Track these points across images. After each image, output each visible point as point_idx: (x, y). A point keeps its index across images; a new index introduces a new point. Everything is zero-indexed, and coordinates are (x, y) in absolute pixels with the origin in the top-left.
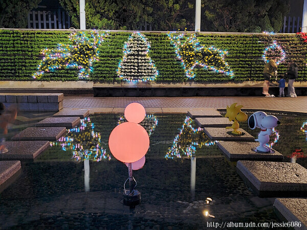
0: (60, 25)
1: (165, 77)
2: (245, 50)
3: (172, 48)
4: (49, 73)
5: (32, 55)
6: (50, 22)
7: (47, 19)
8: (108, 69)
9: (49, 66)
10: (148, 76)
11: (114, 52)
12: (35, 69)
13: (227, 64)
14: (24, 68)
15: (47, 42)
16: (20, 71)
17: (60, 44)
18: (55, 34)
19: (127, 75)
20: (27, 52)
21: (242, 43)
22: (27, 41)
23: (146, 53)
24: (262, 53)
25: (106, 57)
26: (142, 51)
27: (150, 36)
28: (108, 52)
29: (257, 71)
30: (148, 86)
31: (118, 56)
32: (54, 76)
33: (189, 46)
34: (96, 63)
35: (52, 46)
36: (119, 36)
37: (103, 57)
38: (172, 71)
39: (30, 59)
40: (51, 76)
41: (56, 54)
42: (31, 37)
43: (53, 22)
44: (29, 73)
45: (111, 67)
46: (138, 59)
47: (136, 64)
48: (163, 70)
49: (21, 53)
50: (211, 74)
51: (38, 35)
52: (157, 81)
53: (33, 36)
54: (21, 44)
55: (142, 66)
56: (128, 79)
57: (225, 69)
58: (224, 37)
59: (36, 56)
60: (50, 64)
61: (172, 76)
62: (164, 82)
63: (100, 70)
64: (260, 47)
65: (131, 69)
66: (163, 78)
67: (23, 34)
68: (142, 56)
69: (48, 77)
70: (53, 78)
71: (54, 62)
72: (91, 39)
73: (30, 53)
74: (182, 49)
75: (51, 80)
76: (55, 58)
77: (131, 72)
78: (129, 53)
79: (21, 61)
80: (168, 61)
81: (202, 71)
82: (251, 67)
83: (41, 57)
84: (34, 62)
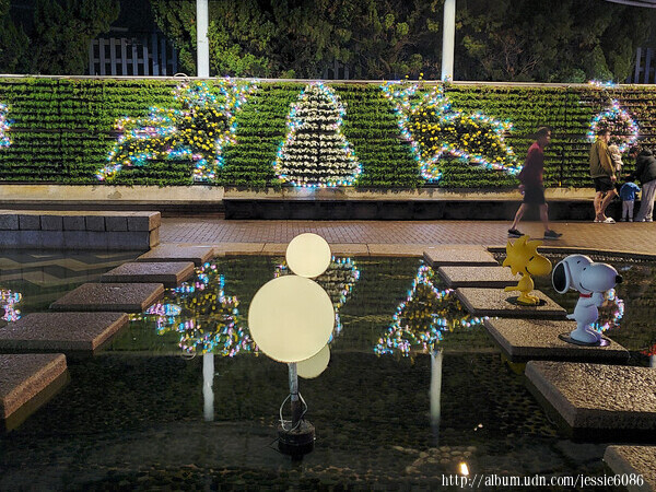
0: (156, 68)
1: (376, 179)
2: (549, 120)
3: (391, 116)
4: (131, 168)
5: (96, 132)
6: (135, 61)
7: (129, 56)
8: (256, 161)
9: (131, 153)
10: (340, 175)
11: (267, 125)
12: (102, 161)
13: (510, 151)
14: (79, 158)
15: (127, 104)
16: (72, 166)
17: (155, 108)
18: (144, 86)
19: (295, 174)
20: (86, 126)
21: (543, 106)
22: (86, 101)
23: (336, 127)
24: (586, 128)
25: (250, 134)
26: (327, 123)
27: (345, 90)
28: (255, 126)
29: (575, 165)
30: (339, 197)
31: (277, 134)
32: (142, 176)
33: (429, 111)
34: (230, 148)
35: (139, 112)
36: (278, 92)
37: (245, 135)
38: (391, 165)
39: (92, 139)
40: (136, 176)
41: (147, 129)
42: (95, 94)
43: (140, 61)
44: (89, 168)
45: (261, 157)
46: (318, 140)
47: (315, 151)
48: (372, 163)
49: (74, 126)
50: (475, 172)
51: (109, 89)
52: (359, 187)
53: (98, 90)
54: (74, 107)
55: (326, 154)
56: (296, 181)
57: (507, 161)
58: (504, 92)
59: (104, 132)
60: (133, 150)
61: (390, 176)
62: (373, 188)
63: (237, 164)
64: (582, 114)
65: (303, 160)
66: (372, 180)
67: (79, 87)
68: (327, 132)
69: (129, 176)
70: (140, 179)
71: (142, 146)
72: (221, 97)
73: (92, 127)
74: (413, 119)
75: (136, 183)
76: (144, 138)
77: (303, 167)
78: (299, 126)
79: (73, 143)
80: (384, 144)
81: (456, 165)
82: (563, 158)
83: (115, 134)
84: (100, 146)
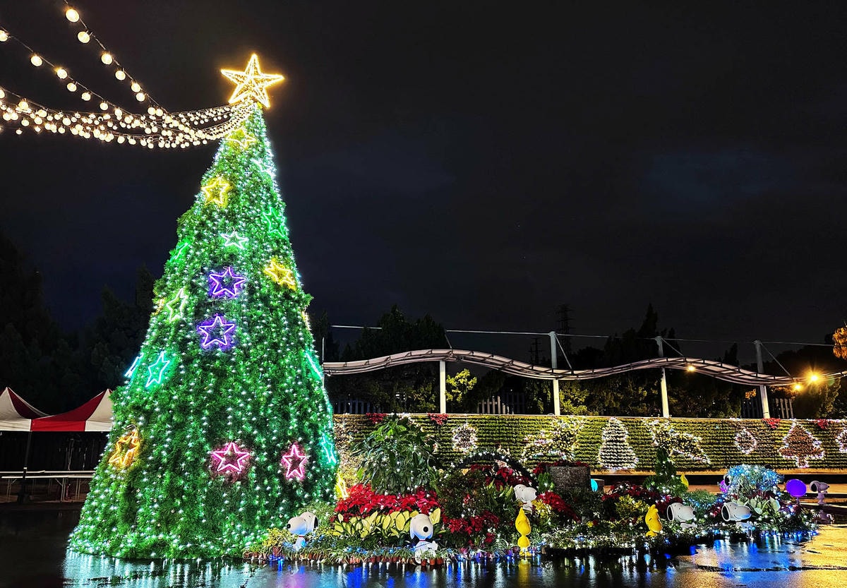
1: (644, 465)
2: (717, 436)
3: (648, 434)
5: (516, 441)
8: (589, 456)
10: (628, 463)
11: (593, 438)
13: (702, 450)
15: (530, 428)
19: (607, 462)
20: (512, 439)
21: (713, 430)
22: (511, 427)
23: (624, 439)
24: (733, 439)
25: (586, 443)
26: (620, 437)
27: (626, 422)
28: (588, 439)
29: (732, 458)
30: (628, 474)
31: (598, 442)
33: (665, 432)
34: (576, 450)
35: (535, 432)
36: (596, 422)
37: (583, 443)
38: (651, 458)
41: (539, 440)
42: (515, 423)
45: (591, 454)
46: (616, 445)
47: (615, 451)
48: (642, 457)
50: (688, 461)
51: (521, 421)
52: (637, 469)
53: (517, 422)
54: (506, 430)
55: (621, 452)
56: (608, 466)
57: (702, 456)
58: (695, 423)
59: (520, 442)
60: (534, 451)
61: (651, 463)
62: (644, 469)
63: (581, 457)
64: (730, 433)
65: (611, 455)
66: (643, 465)
67: (508, 420)
68: (620, 442)
71: (538, 449)
72: (572, 425)
74: (658, 435)
76: (538, 445)
77: (611, 459)
78: (608, 439)
80: (646, 447)
81: (679, 457)
82: (726, 454)
83: (525, 443)
84: (518, 449)
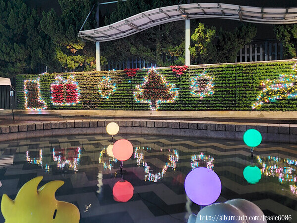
0: (266, 57)
4: (268, 103)
5: (253, 87)
6: (256, 54)
9: (269, 96)
12: (255, 100)
14: (244, 99)
15: (268, 74)
16: (240, 102)
17: (282, 75)
18: (277, 65)
20: (248, 84)
22: (248, 73)
32: (274, 106)
39: (250, 90)
40: (271, 106)
42: (253, 70)
43: (259, 54)
44: (249, 103)
49: (242, 85)
54: (243, 76)
59: (256, 87)
69: (267, 107)
70: (273, 108)
75: (271, 110)
76: (276, 89)
79: (242, 92)
83: (261, 88)
84: (254, 93)
